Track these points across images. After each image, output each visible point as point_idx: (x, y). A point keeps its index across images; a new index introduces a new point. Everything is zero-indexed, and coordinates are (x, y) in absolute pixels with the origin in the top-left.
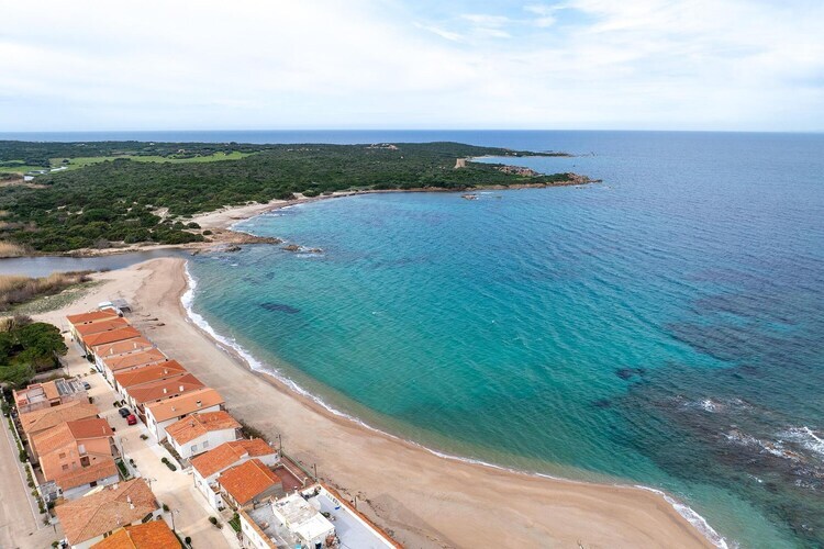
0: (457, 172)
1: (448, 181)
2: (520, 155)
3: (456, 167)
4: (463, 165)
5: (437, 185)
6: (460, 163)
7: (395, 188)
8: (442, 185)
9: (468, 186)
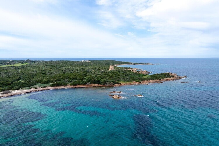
0: (110, 72)
1: (102, 80)
2: (135, 64)
3: (110, 70)
4: (113, 69)
5: (95, 82)
6: (111, 68)
7: (66, 85)
8: (99, 82)
9: (115, 83)
